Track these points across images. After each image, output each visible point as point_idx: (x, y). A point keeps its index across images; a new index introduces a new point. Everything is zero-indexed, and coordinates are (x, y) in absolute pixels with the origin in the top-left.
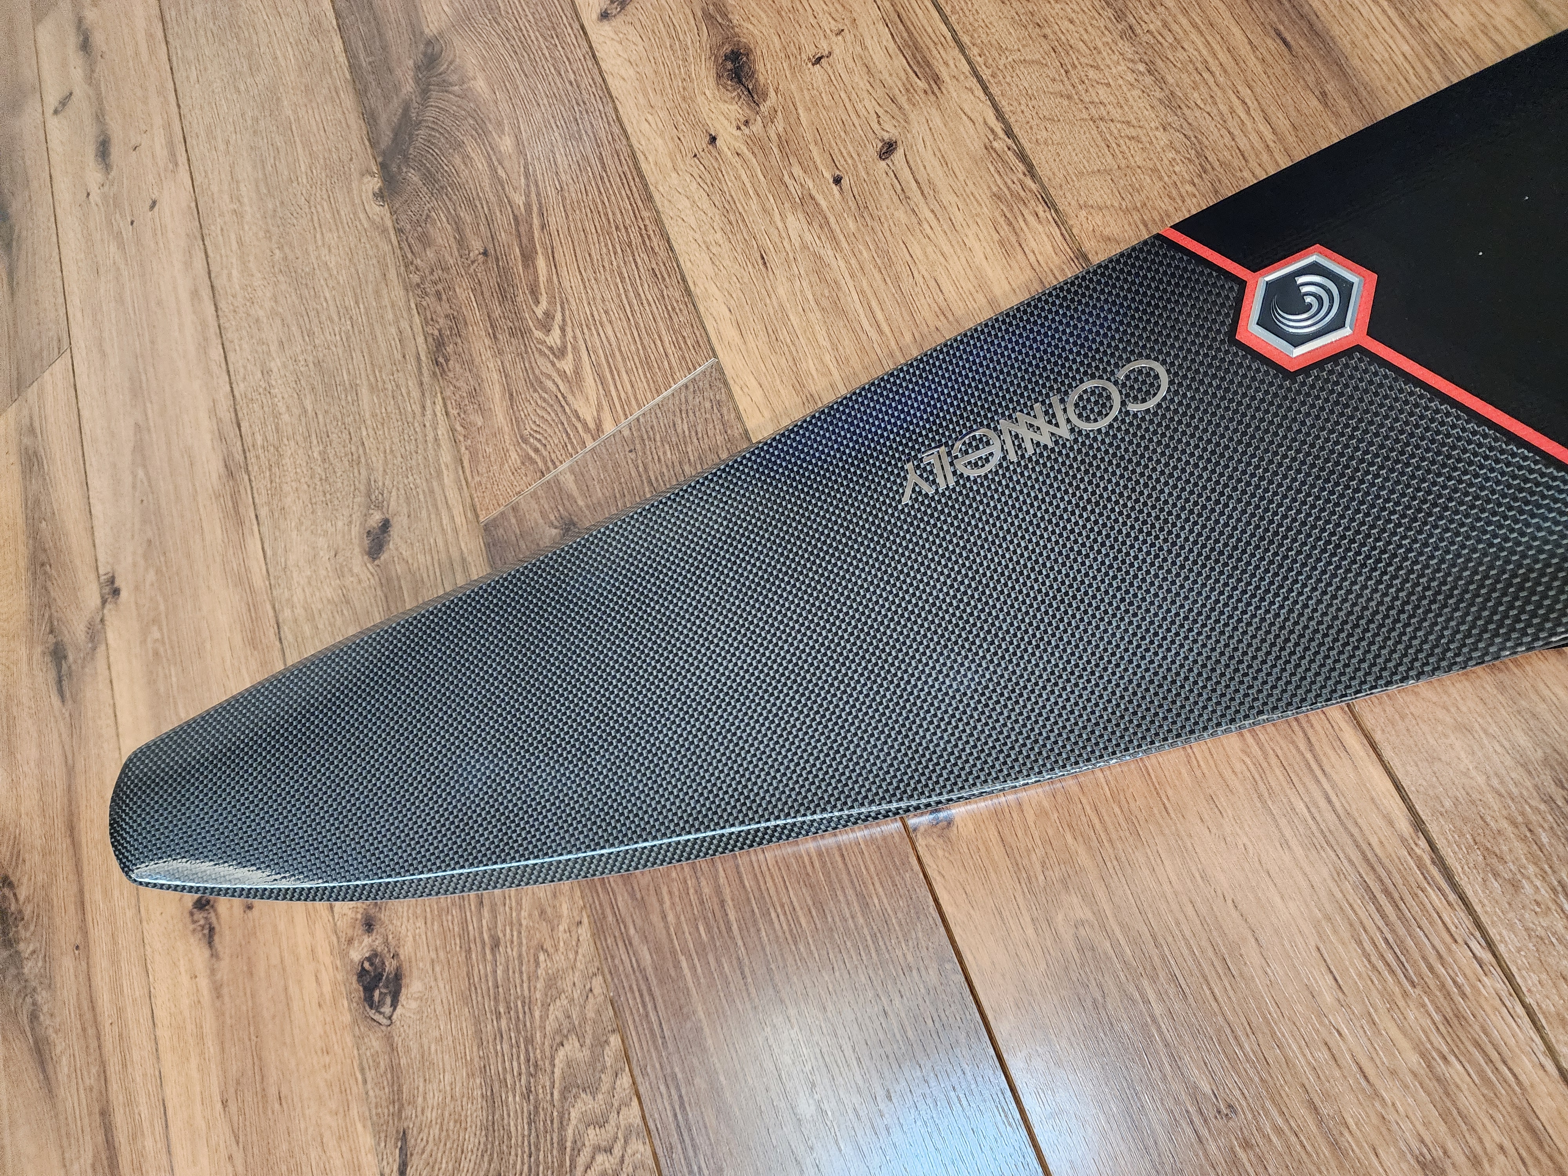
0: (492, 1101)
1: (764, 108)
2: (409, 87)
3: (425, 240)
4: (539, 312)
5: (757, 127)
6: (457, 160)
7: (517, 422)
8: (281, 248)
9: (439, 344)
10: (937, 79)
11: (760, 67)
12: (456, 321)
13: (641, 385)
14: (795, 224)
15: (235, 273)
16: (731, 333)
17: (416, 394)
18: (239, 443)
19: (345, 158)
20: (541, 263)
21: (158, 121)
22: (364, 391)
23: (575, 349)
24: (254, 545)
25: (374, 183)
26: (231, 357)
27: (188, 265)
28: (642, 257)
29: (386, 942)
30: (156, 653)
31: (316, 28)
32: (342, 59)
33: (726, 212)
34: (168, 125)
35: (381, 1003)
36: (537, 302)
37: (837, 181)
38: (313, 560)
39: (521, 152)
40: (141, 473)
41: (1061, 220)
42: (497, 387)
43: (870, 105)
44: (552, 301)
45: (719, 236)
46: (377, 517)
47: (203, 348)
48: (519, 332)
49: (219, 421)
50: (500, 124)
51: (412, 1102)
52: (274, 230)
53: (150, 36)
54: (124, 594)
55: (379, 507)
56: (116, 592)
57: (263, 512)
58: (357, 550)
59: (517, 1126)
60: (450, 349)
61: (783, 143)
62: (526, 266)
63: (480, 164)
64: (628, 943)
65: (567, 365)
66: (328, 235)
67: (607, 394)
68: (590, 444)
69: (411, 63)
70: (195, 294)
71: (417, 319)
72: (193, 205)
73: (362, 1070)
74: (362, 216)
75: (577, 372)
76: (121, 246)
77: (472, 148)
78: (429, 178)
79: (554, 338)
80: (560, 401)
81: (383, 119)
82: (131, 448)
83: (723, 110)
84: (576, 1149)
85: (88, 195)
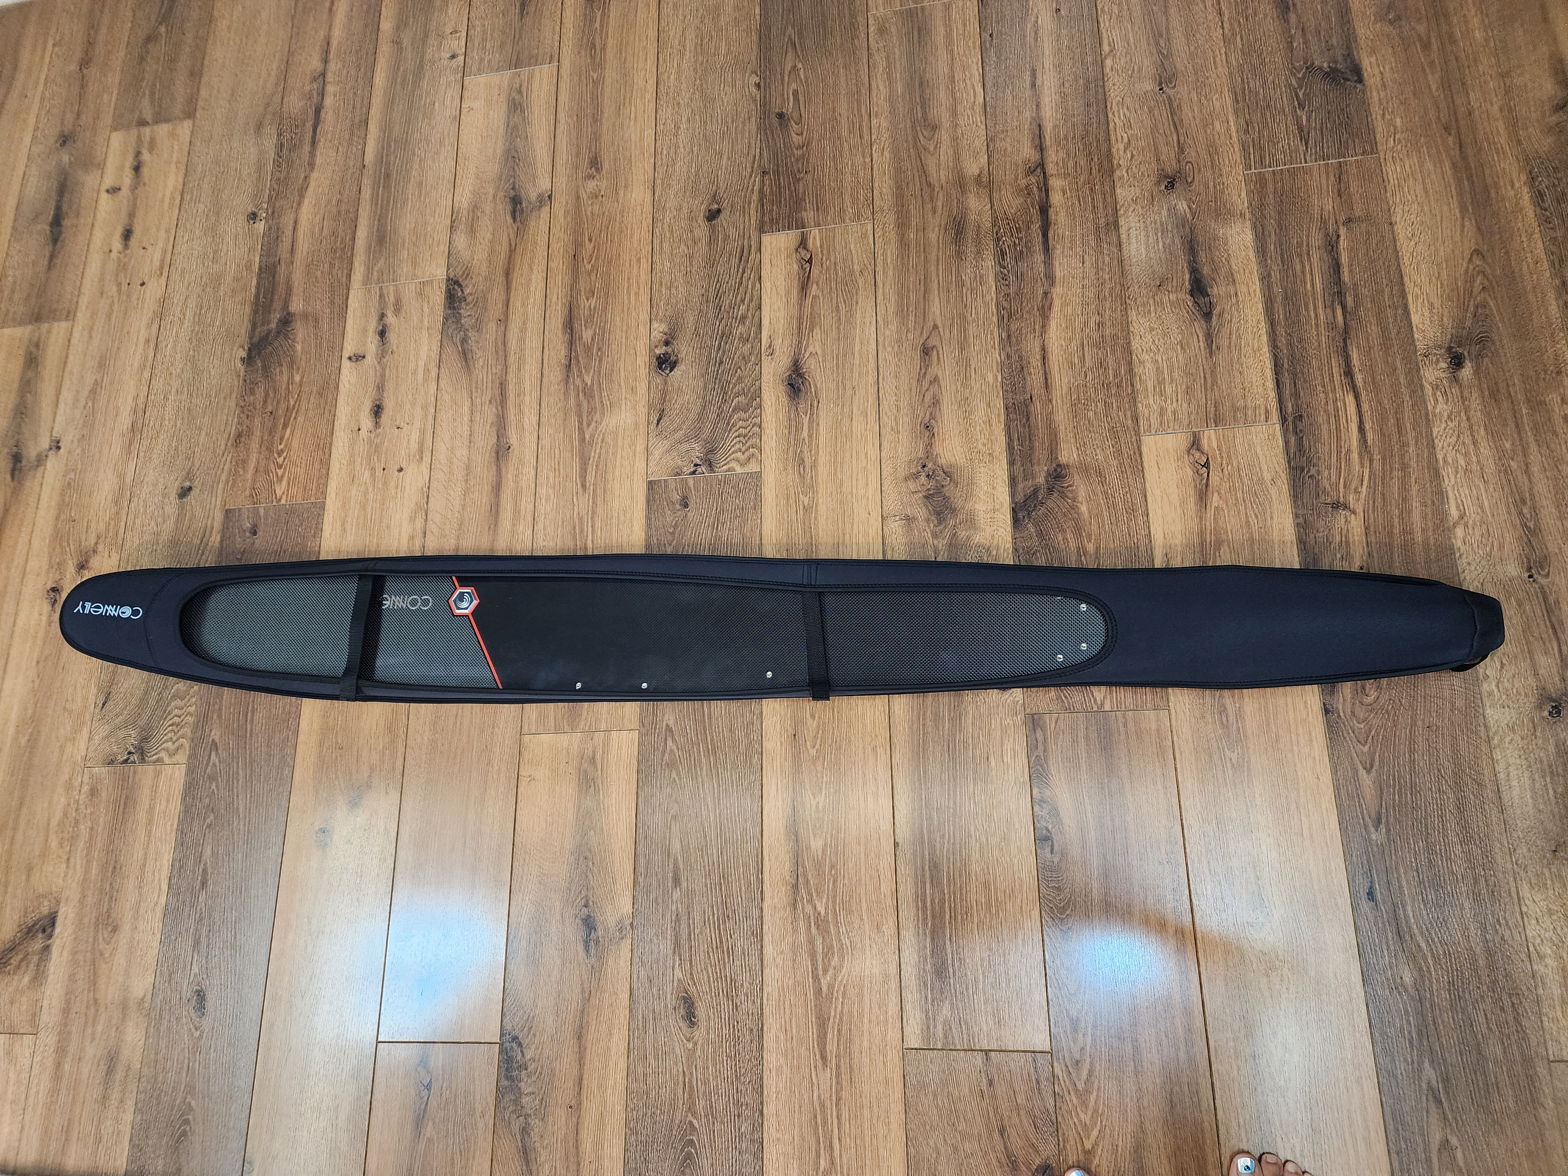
1: (379, 431)
2: (273, 325)
3: (252, 392)
4: (280, 448)
5: (373, 435)
6: (278, 370)
7: (254, 481)
8: (194, 351)
9: (240, 435)
10: (422, 458)
11: (383, 416)
12: (250, 431)
13: (300, 495)
14: (367, 474)
15: (169, 346)
16: (333, 495)
17: (223, 447)
18: (142, 420)
19: (236, 335)
20: (288, 430)
21: (161, 245)
22: (203, 433)
23: (285, 468)
24: (132, 466)
25: (243, 354)
26: (153, 382)
27: (149, 326)
28: (320, 452)
30: (69, 484)
31: (249, 266)
32: (253, 290)
33: (351, 456)
34: (165, 251)
36: (281, 444)
37: (384, 469)
38: (155, 485)
39: (301, 386)
40: (90, 404)
41: (426, 520)
42: (253, 464)
43: (403, 453)
44: (286, 446)
45: (345, 462)
46: (188, 484)
47: (143, 367)
48: (270, 450)
49: (137, 405)
50: (299, 369)
51: (117, 685)
52: (194, 340)
53: (173, 198)
54: (62, 451)
55: (190, 481)
56: (59, 448)
57: (141, 454)
58: (175, 492)
60: (243, 439)
61: (377, 446)
62: (283, 428)
63: (285, 379)
65: (280, 472)
66: (215, 361)
67: (288, 491)
68: (274, 503)
69: (278, 316)
70: (147, 341)
71: (236, 419)
72: (162, 300)
74: (233, 363)
75: (282, 476)
76: (119, 291)
77: (285, 369)
78: (265, 368)
79: (280, 460)
80: (271, 483)
81: (258, 330)
82: (90, 389)
83: (367, 422)
84: (169, 714)
85: (110, 251)
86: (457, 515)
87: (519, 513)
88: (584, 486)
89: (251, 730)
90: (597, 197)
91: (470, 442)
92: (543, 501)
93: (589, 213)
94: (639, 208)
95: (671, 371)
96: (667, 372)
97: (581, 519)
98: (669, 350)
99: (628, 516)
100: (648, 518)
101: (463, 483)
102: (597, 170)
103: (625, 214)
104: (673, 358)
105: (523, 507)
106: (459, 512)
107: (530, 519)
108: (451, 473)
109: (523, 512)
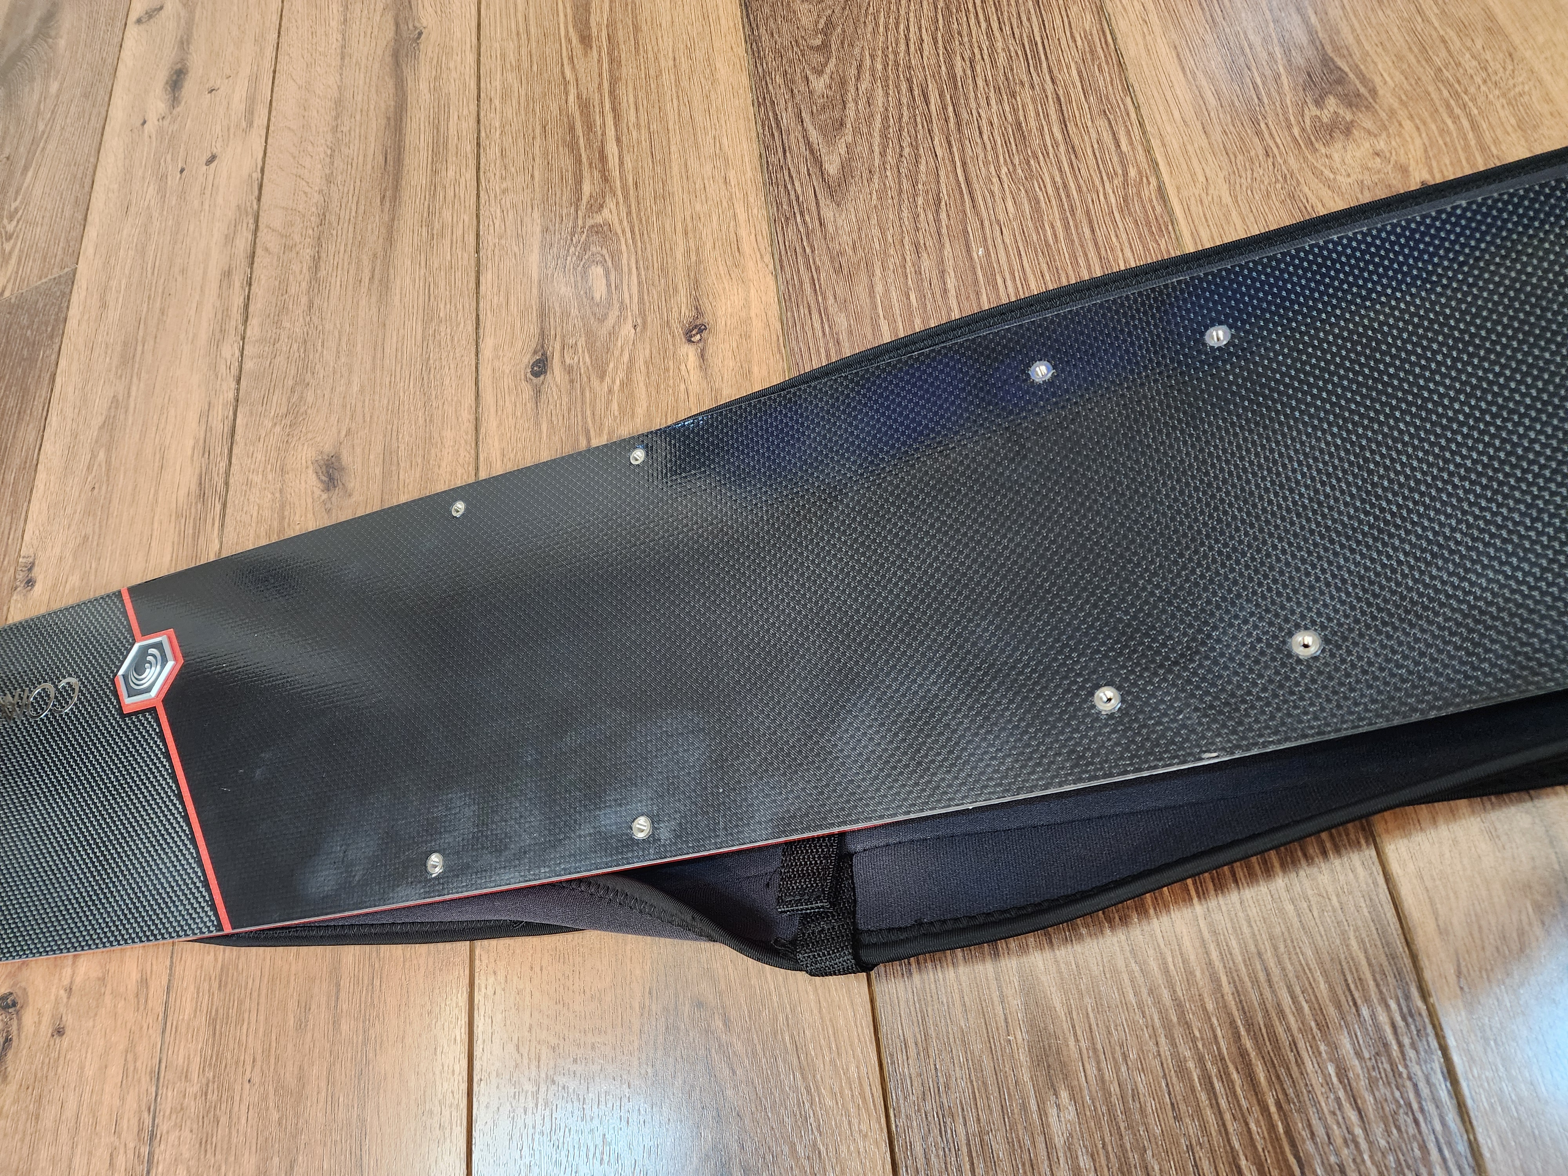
1: (175, 111)
2: (30, 30)
4: (14, 207)
5: (167, 122)
6: (27, 89)
10: (251, 123)
11: (186, 84)
13: (35, 273)
14: (152, 190)
16: (91, 250)
20: (30, 174)
23: (17, 237)
28: (76, 188)
33: (126, 173)
36: (16, 199)
39: (58, 96)
43: (219, 128)
44: (22, 201)
45: (116, 188)
50: (58, 73)
61: (172, 138)
62: (22, 173)
63: (36, 97)
65: (8, 246)
67: (17, 272)
69: (40, 15)
75: (11, 252)
77: (38, 83)
79: (11, 226)
81: (8, 47)
83: (157, 104)
86: (317, 197)
87: (445, 143)
88: (586, 40)
92: (497, 102)
97: (585, 106)
99: (699, 55)
100: (753, 41)
105: (452, 131)
106: (320, 191)
108: (306, 126)
109: (453, 142)
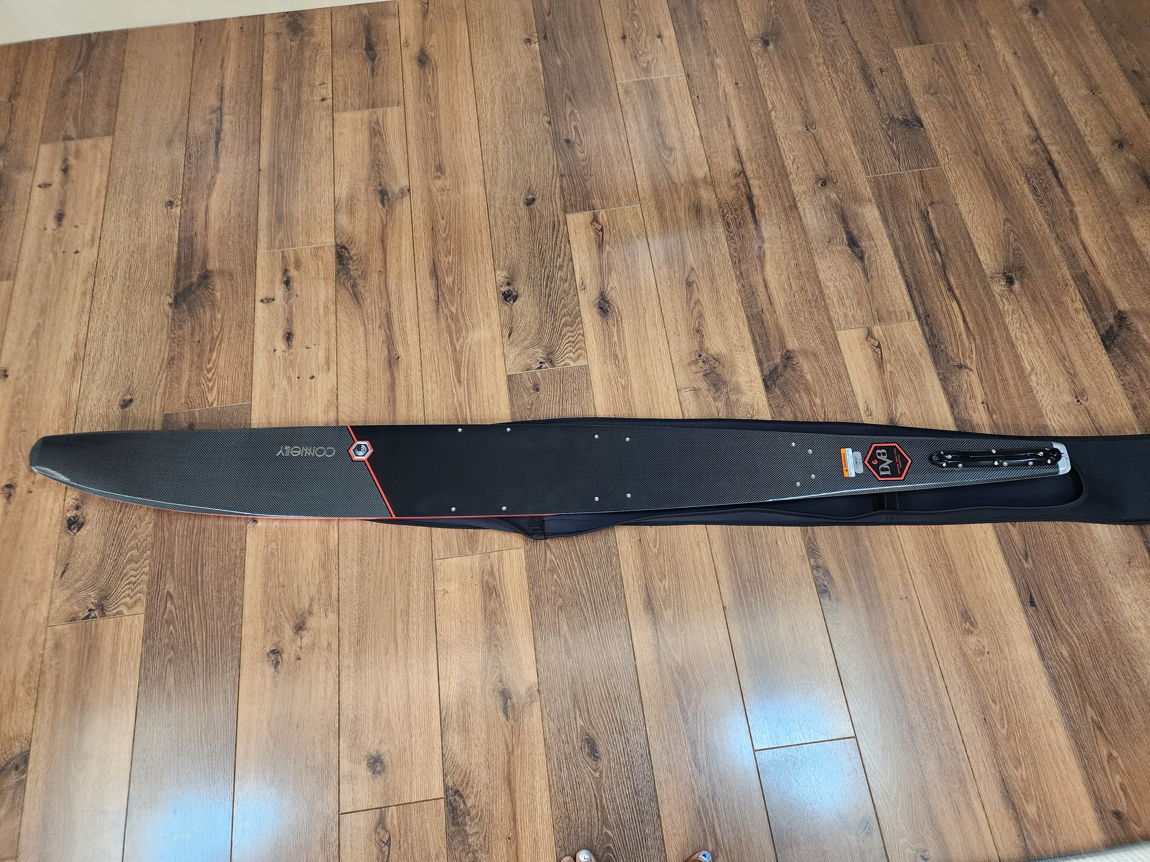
0: (102, 561)
1: (291, 351)
2: (195, 280)
3: (181, 327)
4: (208, 367)
5: (287, 354)
6: (201, 311)
7: (188, 392)
8: (127, 299)
9: (173, 359)
10: (329, 368)
11: (294, 340)
12: (181, 356)
13: (229, 400)
14: (285, 382)
15: (104, 296)
16: (258, 399)
17: (158, 369)
18: (83, 352)
19: (163, 287)
20: (215, 354)
21: (90, 224)
22: (140, 359)
23: (214, 381)
24: (76, 386)
25: (171, 300)
26: (91, 323)
27: (85, 282)
28: (244, 368)
29: (82, 514)
30: (18, 403)
31: (170, 238)
32: (175, 255)
33: (270, 370)
34: (94, 229)
35: (74, 529)
36: (209, 364)
37: (299, 378)
38: (99, 399)
39: (222, 321)
40: (34, 341)
41: (338, 412)
42: (186, 380)
43: (314, 366)
44: (213, 365)
45: (266, 375)
46: (129, 397)
47: (81, 313)
48: (200, 368)
49: (78, 340)
50: (219, 309)
51: (74, 556)
52: (126, 292)
53: (99, 191)
54: (9, 378)
55: (131, 394)
56: (6, 376)
57: (85, 377)
58: (117, 403)
59: (108, 568)
60: (175, 362)
61: (291, 362)
62: (210, 352)
63: (208, 317)
64: (163, 531)
65: (210, 384)
66: (146, 306)
67: (218, 397)
68: (207, 407)
69: (198, 273)
70: (84, 294)
71: (168, 348)
72: (95, 263)
73: (59, 545)
74: (162, 307)
75: (213, 387)
76: (55, 258)
77: (208, 310)
78: (190, 309)
79: (210, 376)
80: (203, 392)
81: (182, 283)
82: (32, 330)
83: (280, 345)
84: (125, 575)
85: (45, 229)
86: (362, 406)
87: (412, 402)
88: (459, 381)
89: (202, 581)
90: (444, 190)
91: (367, 355)
92: (430, 393)
93: (439, 200)
94: (476, 197)
95: (514, 302)
96: (512, 302)
97: (460, 404)
98: (511, 288)
99: (496, 399)
100: (511, 400)
101: (365, 385)
102: (442, 173)
103: (467, 201)
104: (514, 294)
105: (414, 398)
106: (363, 405)
107: (421, 406)
108: (354, 378)
109: (415, 402)
